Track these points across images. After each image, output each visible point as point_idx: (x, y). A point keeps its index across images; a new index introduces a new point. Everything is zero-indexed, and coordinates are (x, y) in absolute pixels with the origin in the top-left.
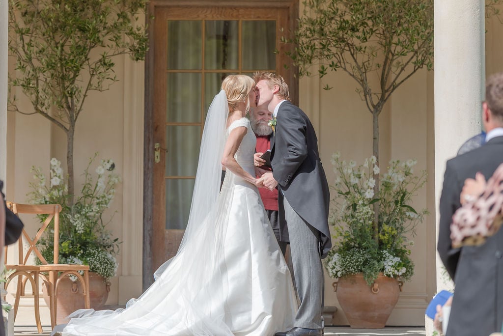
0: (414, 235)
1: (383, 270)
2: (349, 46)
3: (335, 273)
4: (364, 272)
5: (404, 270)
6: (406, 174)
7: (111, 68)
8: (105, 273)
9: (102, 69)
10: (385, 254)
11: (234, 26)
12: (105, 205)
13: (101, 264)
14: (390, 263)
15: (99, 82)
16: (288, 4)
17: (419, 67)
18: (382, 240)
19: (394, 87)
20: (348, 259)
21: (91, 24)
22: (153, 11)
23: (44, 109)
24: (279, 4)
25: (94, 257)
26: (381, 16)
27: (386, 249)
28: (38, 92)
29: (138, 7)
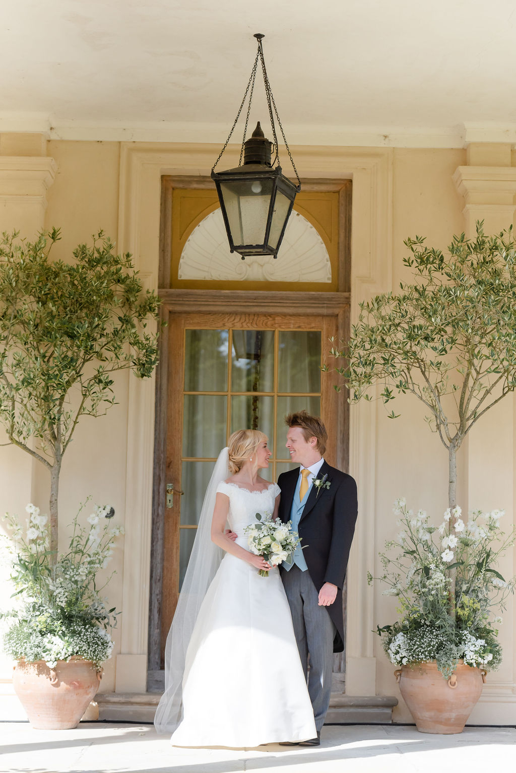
0: (503, 609)
1: (463, 657)
2: (418, 362)
3: (399, 659)
4: (439, 660)
5: (490, 657)
6: (491, 528)
7: (109, 387)
8: (95, 658)
9: (97, 388)
10: (465, 635)
11: (268, 337)
12: (98, 565)
13: (89, 645)
14: (472, 648)
15: (93, 406)
16: (336, 311)
17: (509, 390)
18: (460, 616)
19: (475, 416)
20: (417, 643)
21: (82, 328)
22: (167, 318)
23: (21, 439)
24: (325, 311)
25: (80, 636)
26: (470, 318)
27: (466, 629)
28: (13, 416)
29: (148, 311)
